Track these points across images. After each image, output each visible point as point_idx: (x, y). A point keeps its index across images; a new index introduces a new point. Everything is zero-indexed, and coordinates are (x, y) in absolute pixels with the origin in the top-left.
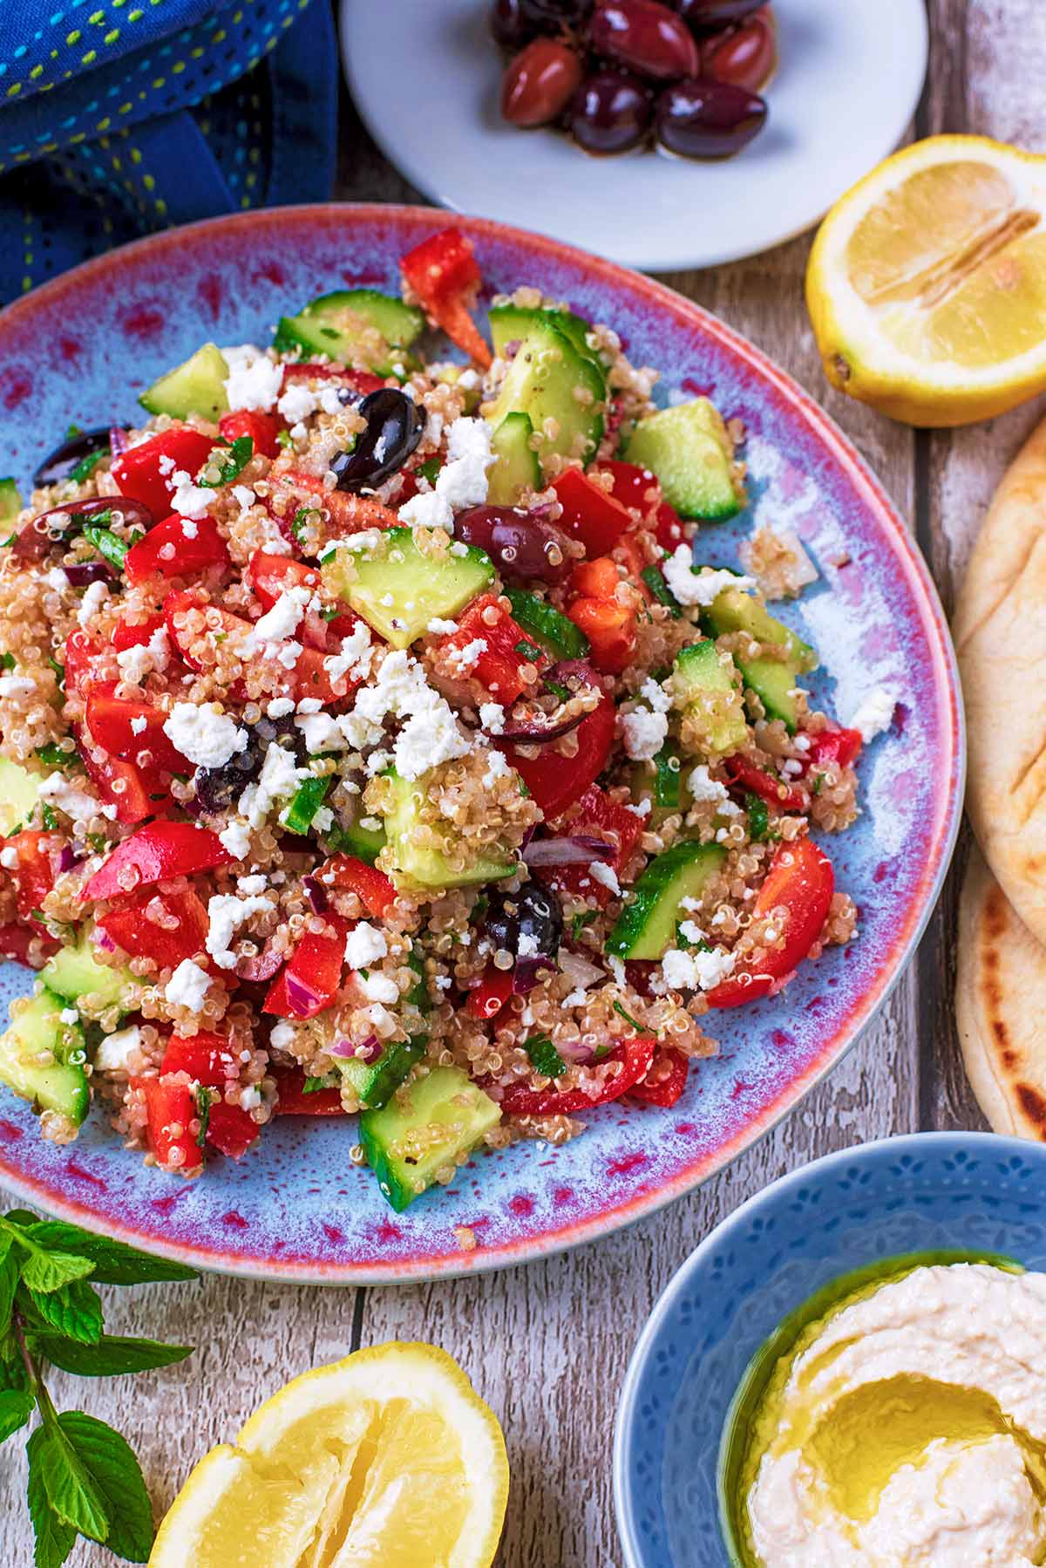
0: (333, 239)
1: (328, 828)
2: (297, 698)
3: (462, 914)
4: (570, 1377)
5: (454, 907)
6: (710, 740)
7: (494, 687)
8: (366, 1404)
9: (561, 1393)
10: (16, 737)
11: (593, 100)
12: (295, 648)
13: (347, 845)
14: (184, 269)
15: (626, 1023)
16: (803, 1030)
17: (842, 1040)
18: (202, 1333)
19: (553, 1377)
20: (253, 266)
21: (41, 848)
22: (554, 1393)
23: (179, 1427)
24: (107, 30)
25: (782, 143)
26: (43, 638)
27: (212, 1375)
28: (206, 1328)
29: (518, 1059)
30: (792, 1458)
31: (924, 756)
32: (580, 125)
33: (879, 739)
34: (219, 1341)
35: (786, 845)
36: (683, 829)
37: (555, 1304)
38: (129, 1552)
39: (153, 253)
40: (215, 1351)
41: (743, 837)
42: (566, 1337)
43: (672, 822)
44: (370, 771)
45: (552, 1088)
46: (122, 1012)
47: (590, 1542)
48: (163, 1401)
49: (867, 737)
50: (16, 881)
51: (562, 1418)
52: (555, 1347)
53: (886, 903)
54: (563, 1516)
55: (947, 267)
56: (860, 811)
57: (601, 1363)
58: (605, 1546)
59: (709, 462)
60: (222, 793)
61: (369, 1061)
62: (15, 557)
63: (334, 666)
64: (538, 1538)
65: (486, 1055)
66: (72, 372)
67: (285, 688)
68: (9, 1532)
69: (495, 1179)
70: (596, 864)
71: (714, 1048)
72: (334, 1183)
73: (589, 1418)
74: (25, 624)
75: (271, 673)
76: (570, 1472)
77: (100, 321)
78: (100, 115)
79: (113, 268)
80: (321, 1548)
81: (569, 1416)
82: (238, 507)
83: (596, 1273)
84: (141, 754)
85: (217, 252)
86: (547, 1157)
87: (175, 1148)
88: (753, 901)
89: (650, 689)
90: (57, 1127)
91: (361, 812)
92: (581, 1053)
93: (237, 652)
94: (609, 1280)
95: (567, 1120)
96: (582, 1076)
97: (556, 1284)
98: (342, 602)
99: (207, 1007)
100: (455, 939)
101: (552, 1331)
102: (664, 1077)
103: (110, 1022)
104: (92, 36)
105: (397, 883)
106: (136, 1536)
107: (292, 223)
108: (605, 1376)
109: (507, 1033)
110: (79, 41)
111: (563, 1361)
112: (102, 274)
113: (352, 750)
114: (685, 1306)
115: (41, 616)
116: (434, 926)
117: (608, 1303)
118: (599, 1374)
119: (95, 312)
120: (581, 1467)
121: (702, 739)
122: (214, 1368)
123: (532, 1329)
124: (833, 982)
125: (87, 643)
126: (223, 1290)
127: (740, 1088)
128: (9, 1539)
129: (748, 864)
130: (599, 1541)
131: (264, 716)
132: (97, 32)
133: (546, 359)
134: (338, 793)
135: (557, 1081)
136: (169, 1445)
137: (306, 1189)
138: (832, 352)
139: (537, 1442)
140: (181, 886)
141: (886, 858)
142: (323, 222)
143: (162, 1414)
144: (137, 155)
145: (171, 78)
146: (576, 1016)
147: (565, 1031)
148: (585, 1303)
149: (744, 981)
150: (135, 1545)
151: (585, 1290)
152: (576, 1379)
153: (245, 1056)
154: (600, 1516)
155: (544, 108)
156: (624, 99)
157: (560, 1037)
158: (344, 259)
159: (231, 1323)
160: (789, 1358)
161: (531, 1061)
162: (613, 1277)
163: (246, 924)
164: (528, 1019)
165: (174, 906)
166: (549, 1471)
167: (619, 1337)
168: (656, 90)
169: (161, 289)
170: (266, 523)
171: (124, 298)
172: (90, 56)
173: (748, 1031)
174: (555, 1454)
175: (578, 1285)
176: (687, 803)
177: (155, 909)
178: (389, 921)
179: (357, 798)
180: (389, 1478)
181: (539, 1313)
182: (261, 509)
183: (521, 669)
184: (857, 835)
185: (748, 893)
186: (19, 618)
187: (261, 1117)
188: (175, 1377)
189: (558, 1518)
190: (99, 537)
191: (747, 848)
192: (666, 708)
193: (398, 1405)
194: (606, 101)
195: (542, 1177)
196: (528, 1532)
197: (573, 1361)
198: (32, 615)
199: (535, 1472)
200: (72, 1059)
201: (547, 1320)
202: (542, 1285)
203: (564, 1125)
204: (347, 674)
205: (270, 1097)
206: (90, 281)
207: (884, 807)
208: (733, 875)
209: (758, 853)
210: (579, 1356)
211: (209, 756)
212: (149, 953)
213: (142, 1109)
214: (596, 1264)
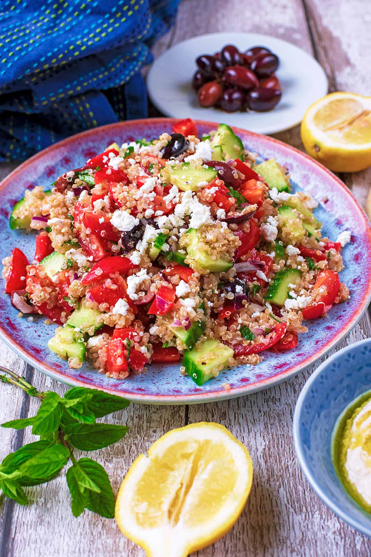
0: (150, 128)
1: (168, 250)
2: (155, 211)
3: (215, 282)
4: (267, 449)
5: (212, 280)
6: (292, 233)
7: (221, 205)
8: (196, 441)
9: (264, 454)
10: (58, 238)
11: (226, 97)
12: (154, 194)
13: (174, 258)
14: (103, 138)
15: (275, 321)
16: (337, 324)
17: (352, 322)
18: (128, 442)
19: (261, 449)
20: (125, 137)
21: (66, 275)
22: (262, 454)
23: (122, 472)
24: (82, 46)
25: (286, 107)
26: (65, 213)
27: (133, 455)
28: (130, 440)
29: (238, 335)
30: (359, 449)
31: (363, 247)
32: (223, 103)
33: (347, 245)
34: (135, 444)
35: (321, 270)
36: (285, 265)
37: (258, 426)
38: (106, 515)
39: (93, 134)
40: (134, 447)
41: (306, 267)
42: (264, 436)
43: (282, 262)
44: (180, 235)
45: (250, 344)
46: (96, 327)
47: (282, 503)
48: (115, 464)
49: (343, 245)
50: (57, 289)
51: (266, 462)
52: (260, 439)
53: (358, 288)
54: (271, 495)
55: (346, 124)
56: (344, 266)
57: (278, 444)
58: (289, 503)
59: (278, 175)
60: (130, 243)
61: (187, 328)
62: (56, 188)
63: (167, 199)
64: (263, 502)
65: (226, 334)
66: (68, 167)
67: (151, 206)
68: (59, 511)
69: (234, 376)
70: (258, 271)
71: (306, 330)
72: (175, 381)
73: (276, 461)
74: (60, 208)
75: (146, 202)
76: (272, 480)
77: (77, 153)
78: (77, 85)
79: (81, 138)
80: (183, 490)
81: (268, 461)
82: (131, 165)
83: (272, 416)
84: (102, 232)
85: (113, 133)
86: (251, 368)
87: (119, 358)
88: (312, 288)
89: (271, 219)
90: (75, 362)
91: (178, 248)
92: (260, 332)
93: (134, 197)
94: (277, 418)
95: (257, 355)
96: (261, 339)
97: (258, 420)
98: (168, 180)
99: (128, 315)
100: (213, 291)
101: (258, 434)
102: (290, 340)
103: (92, 331)
104: (77, 48)
105: (192, 266)
106: (108, 509)
107: (137, 124)
108: (280, 447)
109: (233, 326)
110: (74, 49)
111: (263, 444)
112: (77, 139)
113: (174, 227)
114: (312, 391)
115: (65, 206)
116: (205, 286)
117: (278, 424)
118: (278, 447)
119: (75, 150)
120: (276, 477)
121: (290, 234)
122: (134, 453)
123: (251, 434)
124: (344, 311)
125: (82, 205)
126: (135, 428)
127: (317, 342)
128: (59, 513)
129: (309, 276)
130: (286, 502)
131: (144, 217)
132: (79, 47)
133: (225, 134)
134: (170, 240)
135: (252, 342)
136: (119, 478)
137: (165, 382)
138: (313, 144)
139: (258, 470)
140: (117, 275)
141: (356, 277)
142: (146, 124)
143: (116, 469)
144: (88, 106)
145: (98, 79)
146: (257, 320)
147: (253, 325)
148: (269, 425)
149: (315, 305)
150: (108, 512)
151: (268, 421)
152: (269, 449)
153: (141, 334)
154: (285, 494)
155: (211, 101)
156: (236, 96)
157: (252, 327)
158: (153, 134)
159: (139, 438)
160: (351, 419)
161: (242, 336)
162: (278, 416)
163: (140, 285)
164: (240, 321)
165: (115, 282)
166: (263, 480)
167: (283, 435)
168: (245, 92)
169: (96, 144)
170: (140, 168)
171: (84, 147)
172: (77, 53)
173: (317, 329)
174: (265, 472)
175: (266, 419)
176: (286, 257)
177: (108, 283)
178: (191, 282)
179: (177, 243)
180: (207, 463)
181: (253, 429)
182: (138, 165)
183: (230, 199)
184: (344, 273)
185: (311, 286)
186: (58, 205)
187: (148, 356)
188: (119, 456)
189: (269, 495)
190: (84, 177)
191: (308, 272)
192: (276, 225)
193: (207, 442)
194: (230, 95)
195: (250, 373)
196: (259, 500)
197: (267, 443)
198: (62, 205)
199: (258, 480)
200: (79, 341)
201: (256, 431)
202: (252, 420)
203: (256, 356)
204: (171, 201)
205: (150, 351)
206: (73, 141)
207: (352, 264)
208: (304, 281)
209: (312, 273)
210: (269, 442)
211: (126, 227)
212: (106, 301)
213: (105, 354)
214: (271, 413)
